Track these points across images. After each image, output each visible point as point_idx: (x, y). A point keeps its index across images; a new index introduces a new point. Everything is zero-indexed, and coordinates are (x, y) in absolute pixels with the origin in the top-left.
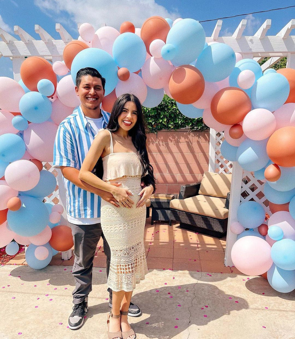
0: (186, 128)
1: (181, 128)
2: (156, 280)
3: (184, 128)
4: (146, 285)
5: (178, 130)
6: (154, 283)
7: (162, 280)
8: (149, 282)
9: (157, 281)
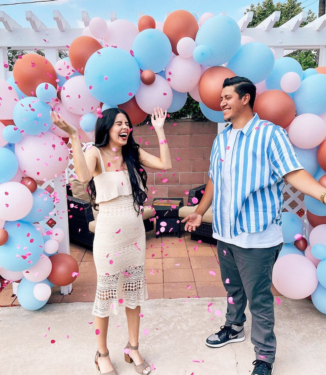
0: (187, 117)
1: (182, 118)
2: (183, 312)
3: (185, 118)
4: (173, 320)
5: (178, 120)
6: (182, 316)
7: (190, 312)
8: (176, 316)
9: (184, 314)
